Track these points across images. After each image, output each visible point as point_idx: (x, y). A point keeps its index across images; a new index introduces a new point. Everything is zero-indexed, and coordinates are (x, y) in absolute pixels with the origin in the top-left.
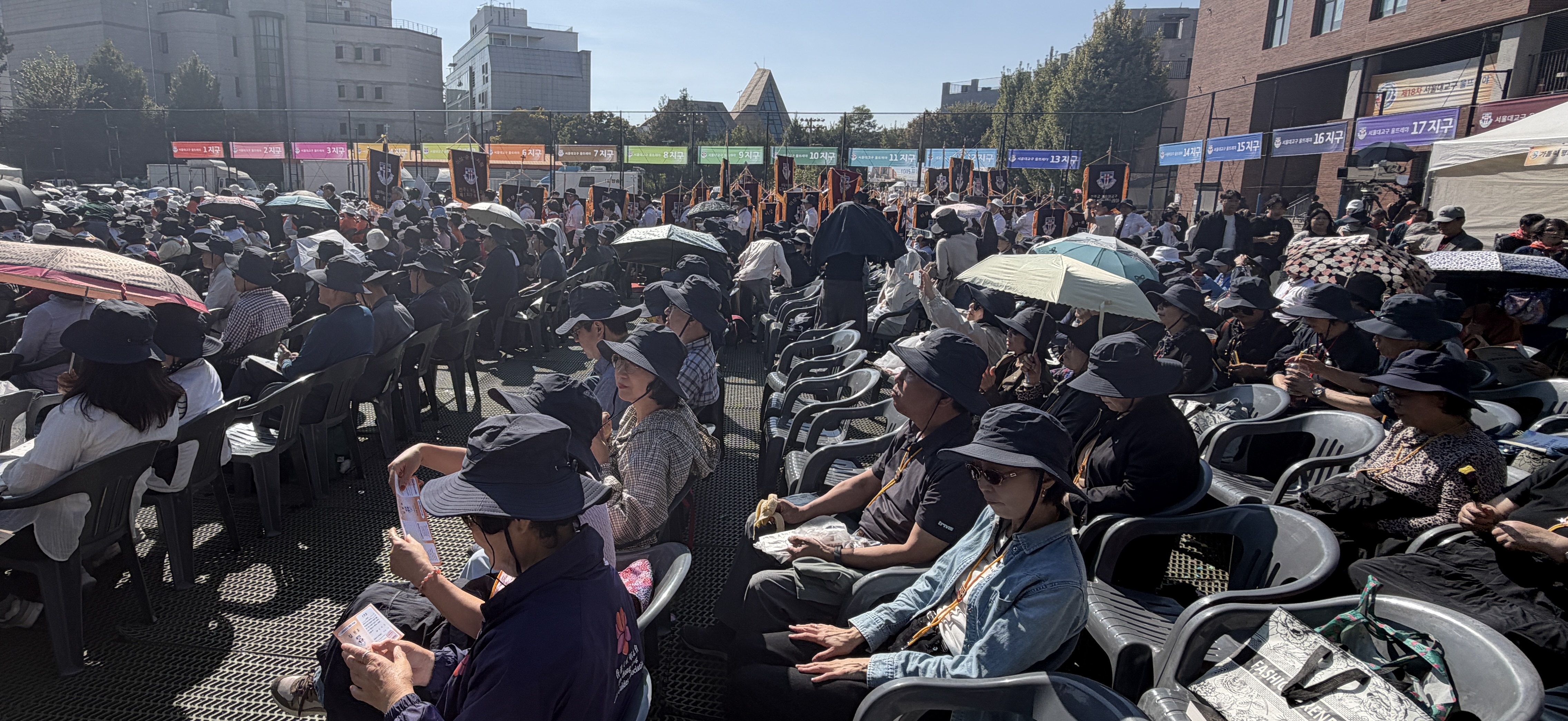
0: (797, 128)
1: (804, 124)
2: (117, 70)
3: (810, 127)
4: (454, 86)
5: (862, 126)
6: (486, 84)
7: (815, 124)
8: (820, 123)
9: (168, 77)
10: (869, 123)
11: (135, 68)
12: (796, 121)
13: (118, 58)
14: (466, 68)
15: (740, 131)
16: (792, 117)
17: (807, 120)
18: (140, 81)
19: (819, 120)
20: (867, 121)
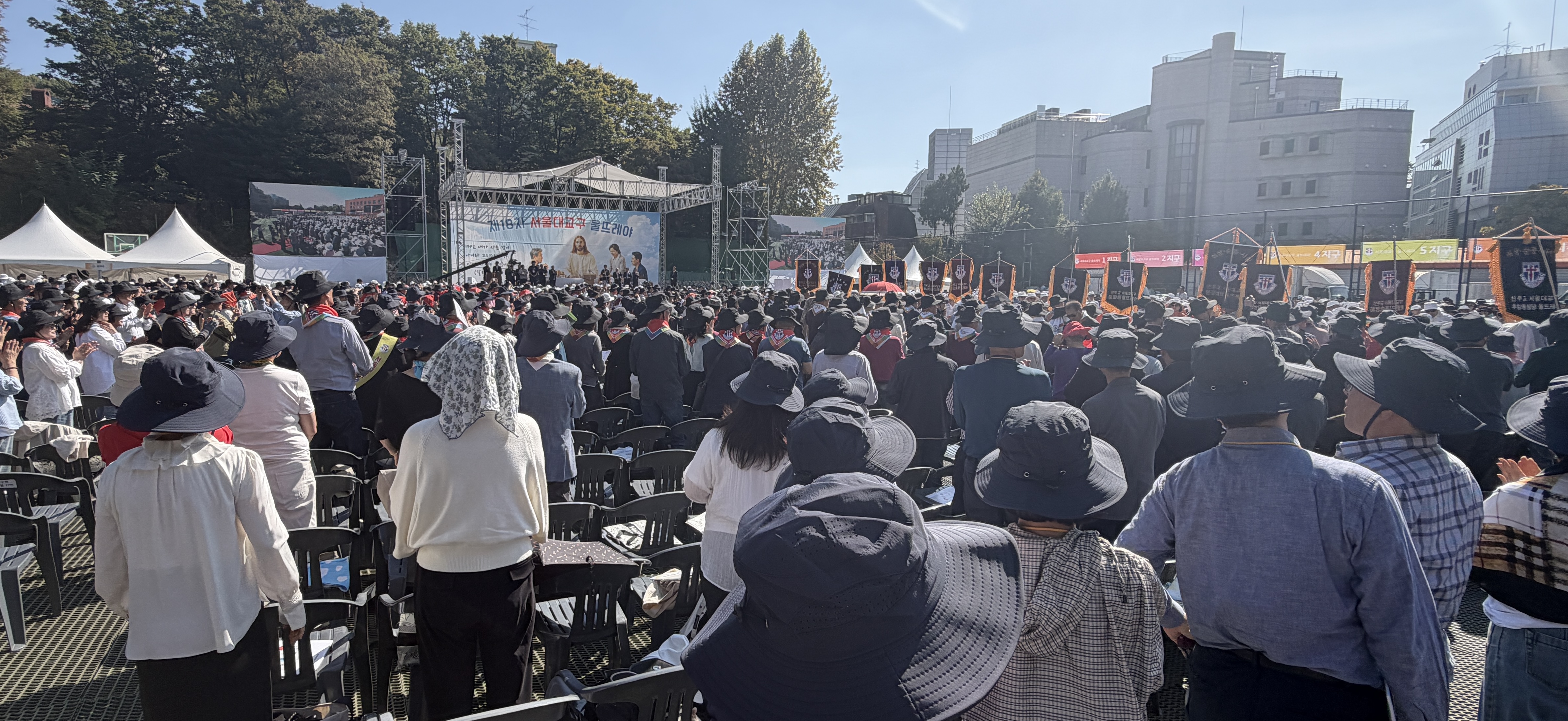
2: (1040, 195)
4: (1428, 166)
6: (1484, 159)
9: (1082, 195)
11: (1055, 191)
13: (1043, 184)
14: (1453, 140)
18: (1058, 202)
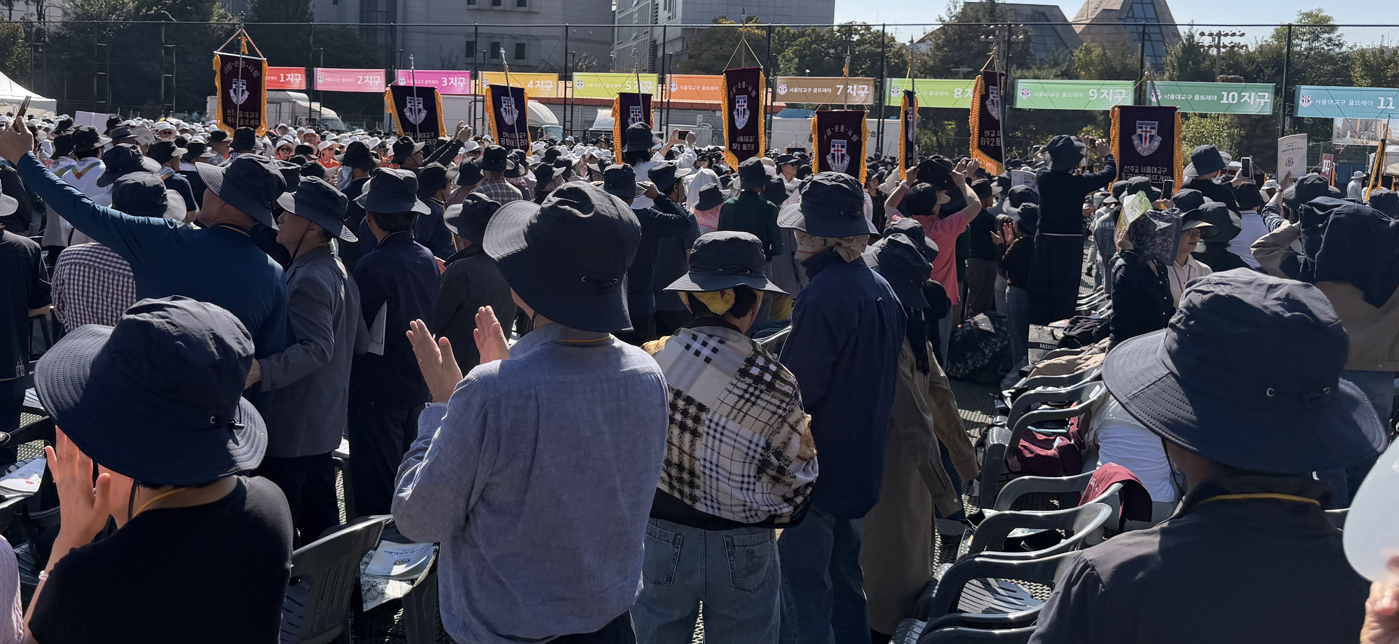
0: (1192, 49)
1: (1207, 41)
3: (1218, 47)
5: (1316, 44)
7: (1226, 41)
8: (1236, 40)
10: (1330, 40)
12: (1192, 36)
15: (1088, 51)
16: (1183, 31)
17: (1211, 35)
19: (1234, 35)
20: (1326, 35)
